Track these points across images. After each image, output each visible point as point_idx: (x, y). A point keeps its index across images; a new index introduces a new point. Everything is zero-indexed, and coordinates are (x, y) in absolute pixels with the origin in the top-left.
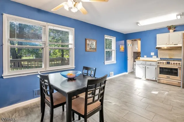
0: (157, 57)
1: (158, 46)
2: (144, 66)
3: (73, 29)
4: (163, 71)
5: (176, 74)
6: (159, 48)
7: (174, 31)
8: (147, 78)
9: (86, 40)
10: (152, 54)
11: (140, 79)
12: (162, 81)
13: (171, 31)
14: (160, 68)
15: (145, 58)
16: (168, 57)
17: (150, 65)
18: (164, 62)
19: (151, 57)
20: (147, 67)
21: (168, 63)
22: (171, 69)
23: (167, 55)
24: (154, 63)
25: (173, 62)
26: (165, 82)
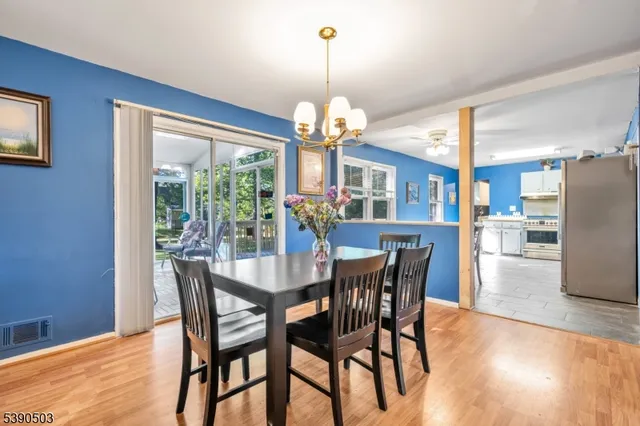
0: (522, 214)
1: (522, 195)
2: (499, 231)
3: (394, 168)
4: (533, 237)
5: (554, 241)
6: (524, 198)
7: (552, 168)
8: (504, 252)
9: (407, 184)
10: (513, 208)
11: (491, 254)
12: (529, 255)
13: (546, 167)
14: (529, 232)
15: (499, 216)
16: (541, 214)
17: (511, 228)
18: (536, 221)
19: (511, 213)
20: (505, 231)
21: (542, 223)
22: (547, 233)
23: (539, 210)
24: (518, 225)
25: (549, 221)
26: (534, 255)
